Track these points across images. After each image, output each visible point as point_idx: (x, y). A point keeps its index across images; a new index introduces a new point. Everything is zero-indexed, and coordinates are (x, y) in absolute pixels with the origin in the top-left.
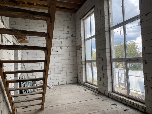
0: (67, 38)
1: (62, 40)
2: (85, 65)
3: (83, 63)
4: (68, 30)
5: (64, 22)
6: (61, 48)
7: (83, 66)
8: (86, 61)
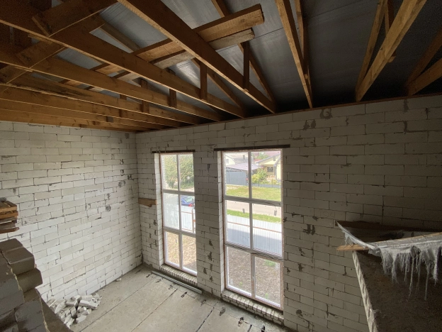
0: (120, 185)
1: (110, 191)
2: (163, 234)
3: (159, 233)
4: (122, 167)
5: (113, 152)
6: (108, 208)
7: (160, 238)
8: (164, 229)
